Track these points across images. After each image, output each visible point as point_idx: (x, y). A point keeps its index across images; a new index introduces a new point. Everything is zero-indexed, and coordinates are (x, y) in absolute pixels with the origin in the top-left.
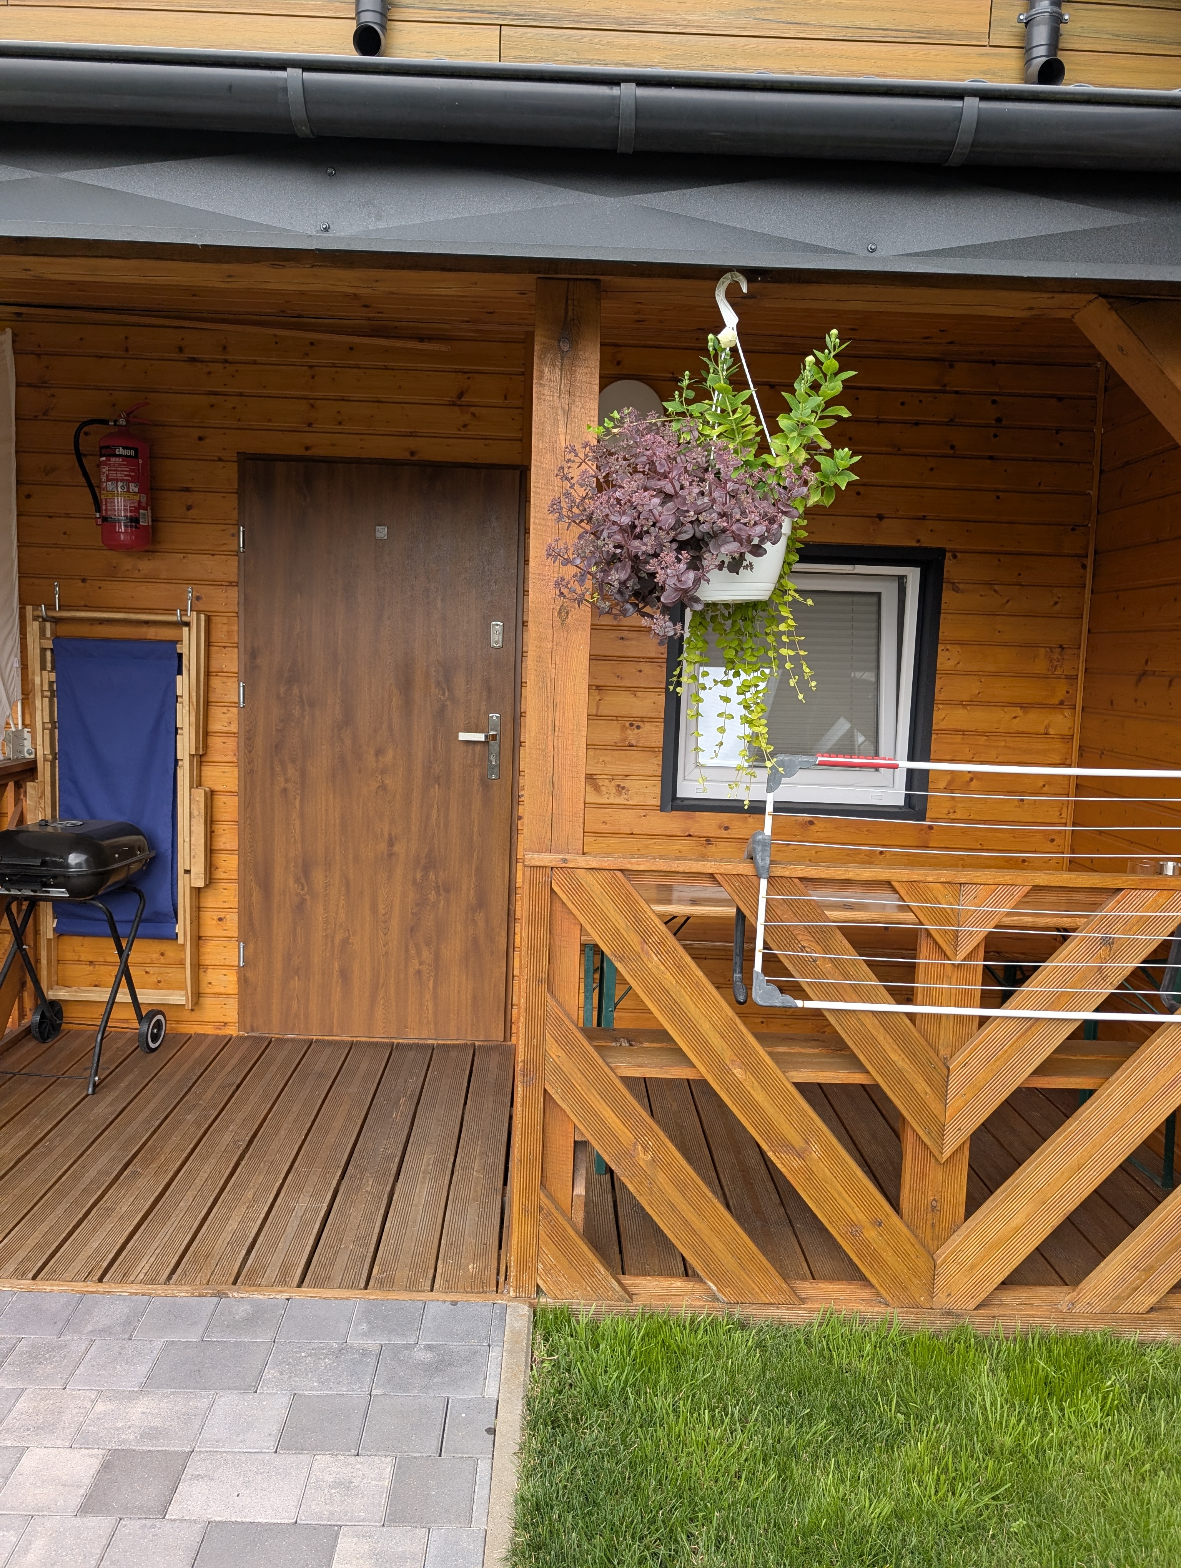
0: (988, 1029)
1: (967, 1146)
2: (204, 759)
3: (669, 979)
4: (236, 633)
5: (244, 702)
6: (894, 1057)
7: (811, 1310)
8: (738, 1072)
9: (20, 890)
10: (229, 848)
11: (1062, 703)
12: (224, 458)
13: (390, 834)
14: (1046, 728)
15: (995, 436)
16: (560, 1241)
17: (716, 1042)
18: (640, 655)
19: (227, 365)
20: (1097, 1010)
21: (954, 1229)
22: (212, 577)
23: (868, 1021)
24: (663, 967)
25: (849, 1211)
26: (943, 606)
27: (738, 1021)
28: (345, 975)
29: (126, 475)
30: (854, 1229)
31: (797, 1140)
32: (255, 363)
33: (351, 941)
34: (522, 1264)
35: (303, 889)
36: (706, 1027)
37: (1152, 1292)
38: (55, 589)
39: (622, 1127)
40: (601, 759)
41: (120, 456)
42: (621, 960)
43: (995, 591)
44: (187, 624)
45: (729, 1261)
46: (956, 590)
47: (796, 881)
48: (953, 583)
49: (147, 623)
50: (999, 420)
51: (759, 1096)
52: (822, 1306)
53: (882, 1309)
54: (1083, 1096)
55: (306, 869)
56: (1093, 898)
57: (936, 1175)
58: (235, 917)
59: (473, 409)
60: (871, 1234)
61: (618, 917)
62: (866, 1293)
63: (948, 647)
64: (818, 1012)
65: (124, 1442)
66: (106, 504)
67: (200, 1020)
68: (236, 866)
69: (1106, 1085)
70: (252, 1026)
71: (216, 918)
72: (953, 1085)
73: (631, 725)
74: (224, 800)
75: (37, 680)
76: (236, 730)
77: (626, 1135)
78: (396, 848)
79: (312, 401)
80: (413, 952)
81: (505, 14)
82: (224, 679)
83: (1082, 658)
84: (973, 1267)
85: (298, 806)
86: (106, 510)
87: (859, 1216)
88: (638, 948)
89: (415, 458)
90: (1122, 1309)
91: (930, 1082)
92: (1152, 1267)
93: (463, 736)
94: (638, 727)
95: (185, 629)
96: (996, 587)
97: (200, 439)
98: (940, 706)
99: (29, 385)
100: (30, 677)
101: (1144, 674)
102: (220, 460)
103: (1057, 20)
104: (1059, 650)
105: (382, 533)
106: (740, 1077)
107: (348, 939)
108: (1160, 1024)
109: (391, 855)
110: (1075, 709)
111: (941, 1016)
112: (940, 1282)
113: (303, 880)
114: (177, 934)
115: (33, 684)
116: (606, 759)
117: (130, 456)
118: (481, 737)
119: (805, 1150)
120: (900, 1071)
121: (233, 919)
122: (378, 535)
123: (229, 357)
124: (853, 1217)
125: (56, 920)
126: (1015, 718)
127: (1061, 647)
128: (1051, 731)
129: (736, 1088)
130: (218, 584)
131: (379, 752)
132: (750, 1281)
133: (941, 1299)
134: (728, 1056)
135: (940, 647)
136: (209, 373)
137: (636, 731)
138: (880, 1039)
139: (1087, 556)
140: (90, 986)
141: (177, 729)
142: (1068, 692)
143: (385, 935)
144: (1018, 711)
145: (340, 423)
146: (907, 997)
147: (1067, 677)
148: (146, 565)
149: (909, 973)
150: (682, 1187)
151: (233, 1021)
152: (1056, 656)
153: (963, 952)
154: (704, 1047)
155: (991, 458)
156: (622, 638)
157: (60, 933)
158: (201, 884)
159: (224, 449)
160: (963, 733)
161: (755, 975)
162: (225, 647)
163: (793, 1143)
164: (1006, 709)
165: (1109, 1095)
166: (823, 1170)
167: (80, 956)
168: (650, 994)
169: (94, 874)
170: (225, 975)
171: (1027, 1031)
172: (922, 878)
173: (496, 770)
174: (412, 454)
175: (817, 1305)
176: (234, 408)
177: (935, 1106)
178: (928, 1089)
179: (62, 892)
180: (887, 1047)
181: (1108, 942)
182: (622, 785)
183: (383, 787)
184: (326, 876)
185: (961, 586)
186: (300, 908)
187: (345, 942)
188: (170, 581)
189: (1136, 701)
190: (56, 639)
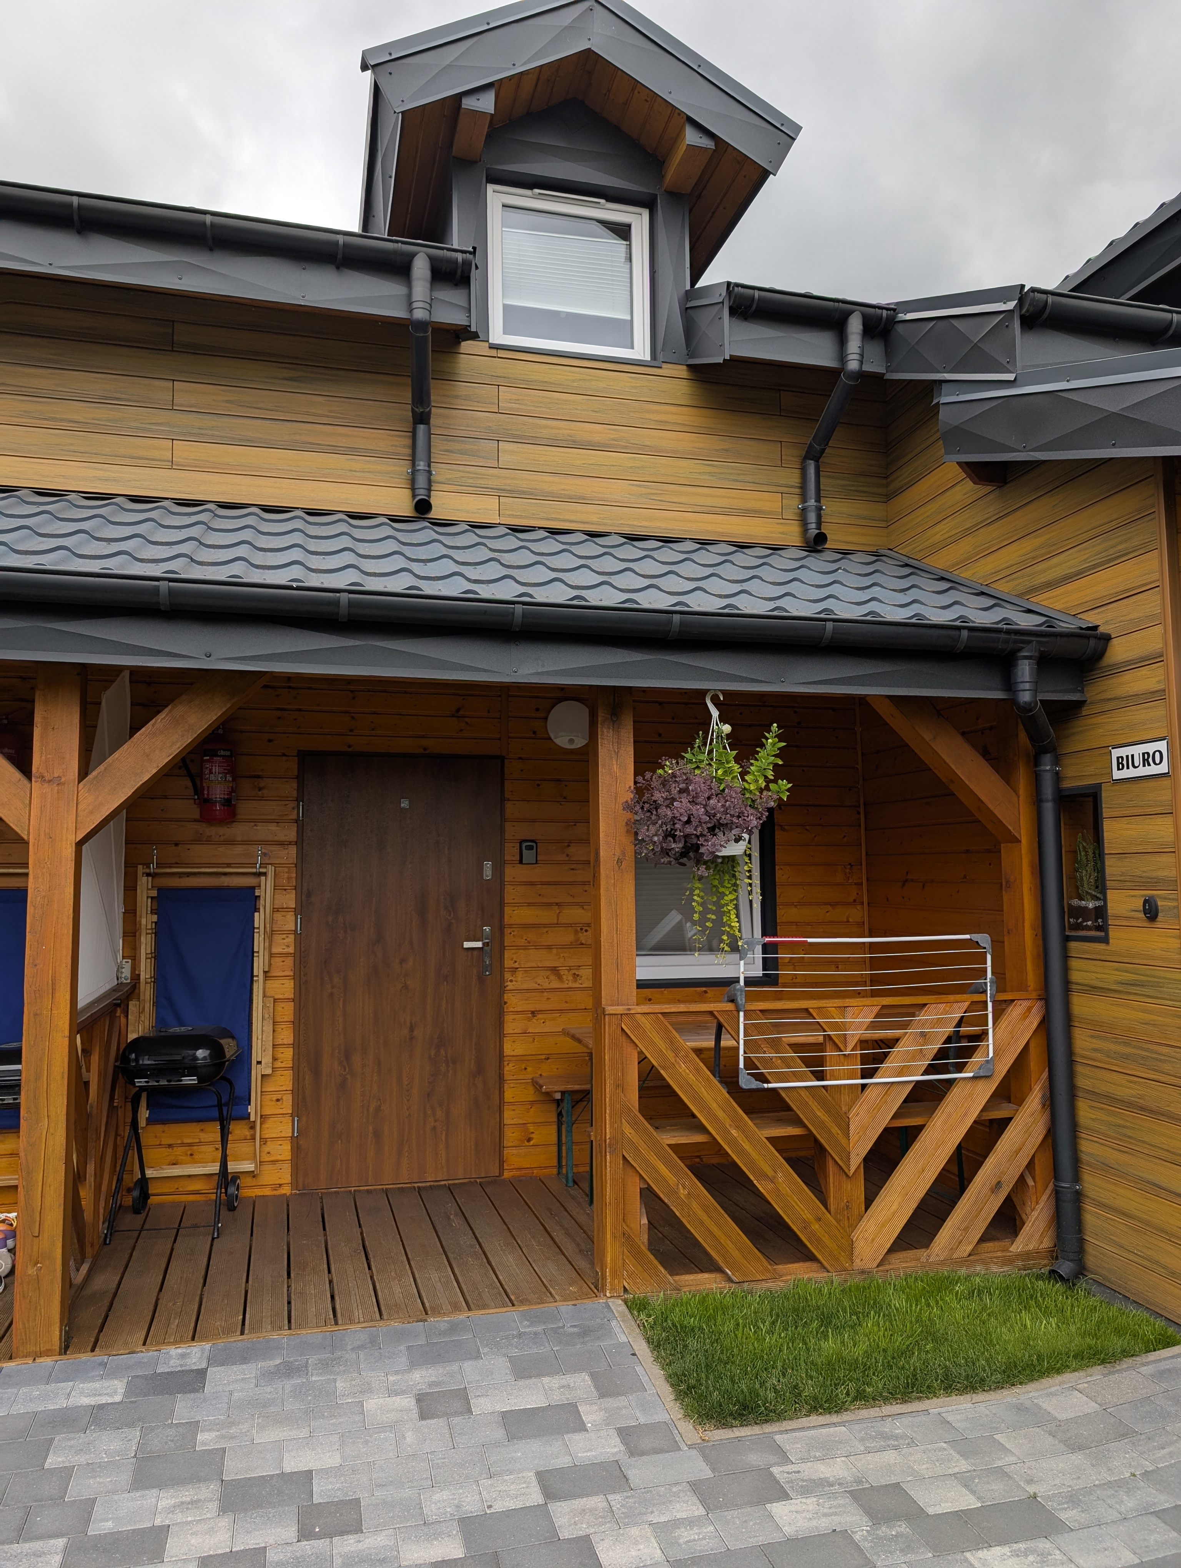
0: (868, 1091)
1: (862, 1166)
2: (269, 975)
3: (692, 1078)
4: (294, 879)
5: (301, 930)
6: (819, 1114)
7: (786, 1281)
8: (734, 1132)
9: (158, 1082)
10: (286, 1043)
11: (855, 901)
12: (287, 754)
13: (411, 1023)
14: (847, 918)
15: (798, 733)
16: (636, 1253)
17: (720, 1114)
18: (585, 880)
19: (290, 690)
20: (922, 1075)
21: (861, 1217)
22: (276, 838)
23: (803, 1093)
24: (688, 1071)
25: (802, 1213)
26: (776, 840)
27: (732, 1100)
28: (377, 1135)
29: (225, 769)
30: (806, 1225)
31: (770, 1173)
32: (311, 688)
33: (382, 1108)
34: (614, 1274)
35: (345, 1070)
36: (714, 1105)
37: (969, 1243)
38: (153, 852)
39: (670, 1174)
40: (562, 955)
41: (221, 756)
42: (664, 1068)
43: (807, 830)
44: (265, 874)
45: (736, 1254)
46: (783, 830)
47: (758, 1012)
48: (781, 826)
49: (225, 874)
50: (799, 723)
51: (747, 1146)
52: (793, 1277)
53: (825, 1274)
54: (919, 1129)
55: (347, 1055)
56: (911, 1010)
57: (847, 1186)
58: (290, 1097)
59: (467, 720)
60: (815, 1226)
61: (661, 1042)
62: (815, 1266)
63: (782, 867)
64: (774, 1090)
65: (420, 1390)
66: (208, 790)
67: (260, 1184)
68: (291, 1057)
69: (931, 1119)
70: (304, 1184)
71: (274, 1099)
72: (852, 1127)
73: (582, 929)
74: (283, 1006)
75: (144, 921)
76: (292, 951)
77: (671, 1179)
78: (415, 1033)
79: (353, 715)
80: (429, 1112)
81: (501, 490)
82: (284, 913)
83: (864, 871)
84: (873, 1240)
85: (341, 1006)
86: (208, 794)
87: (808, 1216)
88: (673, 1061)
89: (427, 752)
90: (955, 1256)
91: (839, 1126)
92: (968, 1227)
93: (467, 945)
94: (586, 931)
95: (263, 878)
96: (807, 827)
97: (270, 741)
98: (781, 907)
99: (140, 704)
100: (138, 919)
101: (906, 881)
102: (284, 755)
103: (819, 509)
104: (849, 866)
105: (405, 804)
106: (735, 1135)
107: (380, 1106)
108: (955, 1079)
109: (412, 1038)
110: (863, 904)
111: (841, 1085)
112: (856, 1252)
113: (345, 1064)
114: (249, 1114)
115: (140, 925)
116: (565, 955)
117: (228, 756)
118: (479, 944)
119: (774, 1177)
120: (823, 1122)
121: (288, 1099)
122: (402, 805)
123: (292, 685)
124: (805, 1217)
125: (148, 1111)
126: (827, 912)
127: (850, 864)
128: (851, 920)
129: (733, 1142)
130: (282, 844)
131: (402, 961)
132: (749, 1266)
133: (858, 1264)
134: (728, 1123)
135: (777, 867)
136: (277, 696)
137: (585, 934)
138: (810, 1103)
139: (859, 807)
140: (169, 1165)
141: (253, 952)
142: (858, 894)
143: (408, 1101)
144: (829, 908)
145: (373, 730)
146: (820, 1076)
147: (856, 884)
148: (225, 832)
149: (821, 1061)
150: (705, 1208)
151: (287, 1182)
152: (848, 870)
153: (850, 1047)
154: (714, 1118)
155: (796, 746)
156: (573, 869)
157: (149, 1121)
158: (269, 1071)
159: (288, 748)
160: (796, 923)
161: (740, 1071)
162: (285, 890)
163: (768, 1173)
164: (821, 907)
165: (934, 1125)
166: (785, 1189)
167: (161, 1141)
168: (681, 1088)
169: (214, 1065)
170: (281, 1145)
171: (887, 1091)
172: (825, 1005)
173: (489, 969)
174: (425, 749)
175: (789, 1278)
176: (295, 719)
177: (843, 1141)
178: (839, 1132)
179: (194, 1080)
180: (814, 1108)
181: (923, 1035)
182: (577, 973)
183: (406, 987)
184: (363, 1059)
185: (786, 827)
186: (342, 1085)
187: (378, 1109)
188: (244, 843)
189: (903, 898)
190: (160, 890)
